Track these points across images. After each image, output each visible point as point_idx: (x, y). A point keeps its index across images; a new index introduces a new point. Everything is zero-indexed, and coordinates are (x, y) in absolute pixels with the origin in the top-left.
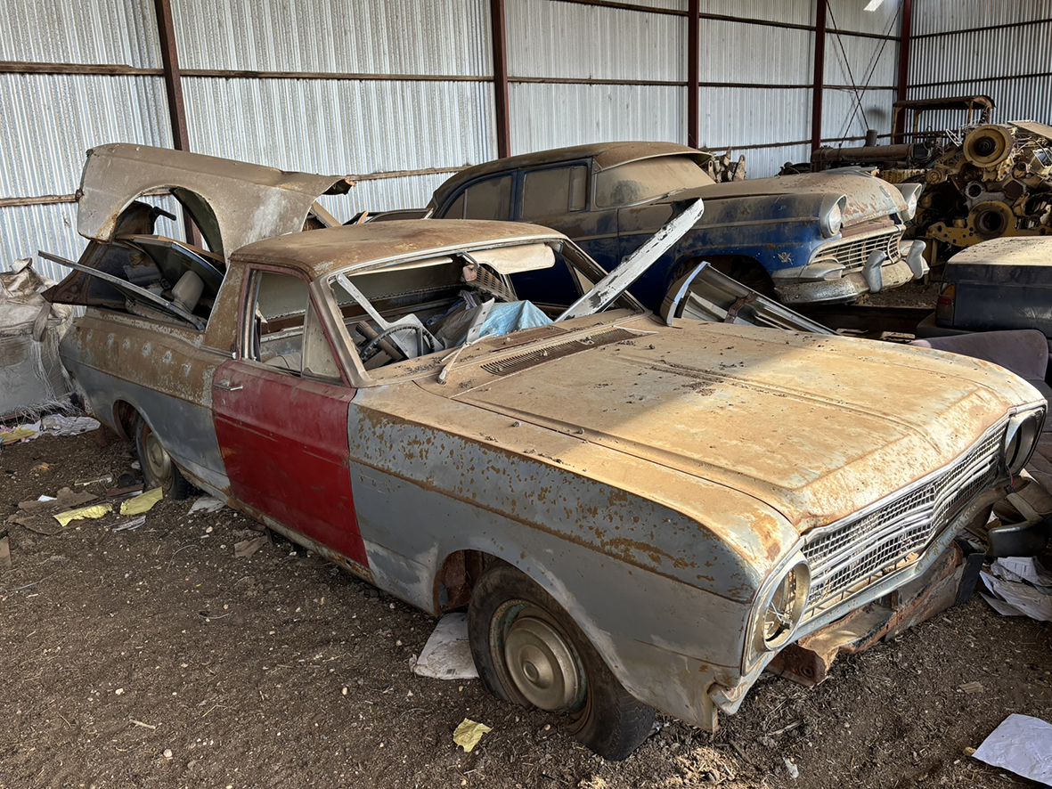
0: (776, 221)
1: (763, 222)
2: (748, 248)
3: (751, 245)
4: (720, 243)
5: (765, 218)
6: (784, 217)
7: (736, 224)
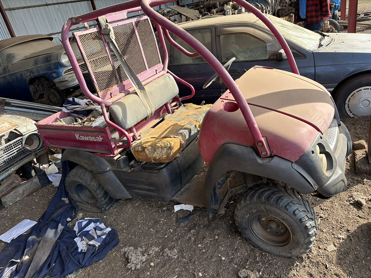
0: (48, 63)
1: (45, 64)
2: (44, 73)
3: (44, 72)
4: (37, 73)
5: (45, 63)
6: (50, 62)
7: (38, 66)
